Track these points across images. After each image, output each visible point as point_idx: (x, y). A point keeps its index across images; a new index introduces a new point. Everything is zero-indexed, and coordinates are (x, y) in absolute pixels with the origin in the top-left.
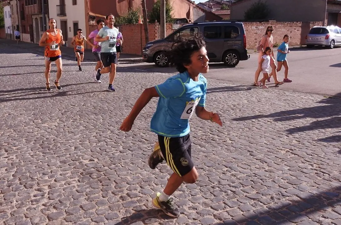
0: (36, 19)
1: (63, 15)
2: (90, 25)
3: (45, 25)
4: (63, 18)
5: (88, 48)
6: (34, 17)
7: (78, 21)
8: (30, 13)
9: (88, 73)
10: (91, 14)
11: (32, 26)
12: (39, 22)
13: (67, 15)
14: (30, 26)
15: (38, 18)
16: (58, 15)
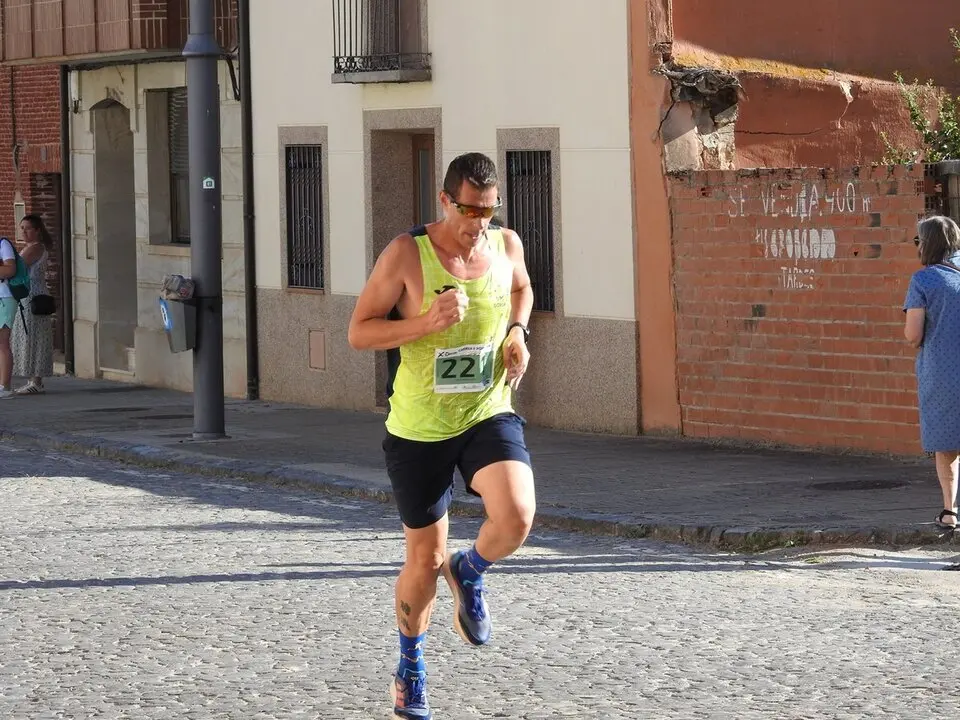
0: (110, 105)
1: (393, 75)
2: (678, 175)
3: (208, 183)
4: (399, 101)
5: (651, 420)
6: (86, 91)
7: (554, 133)
8: (49, 49)
9: (612, 639)
10: (693, 56)
11: (59, 183)
12: (140, 142)
13: (440, 63)
14: (42, 184)
15: (127, 101)
16: (344, 69)
